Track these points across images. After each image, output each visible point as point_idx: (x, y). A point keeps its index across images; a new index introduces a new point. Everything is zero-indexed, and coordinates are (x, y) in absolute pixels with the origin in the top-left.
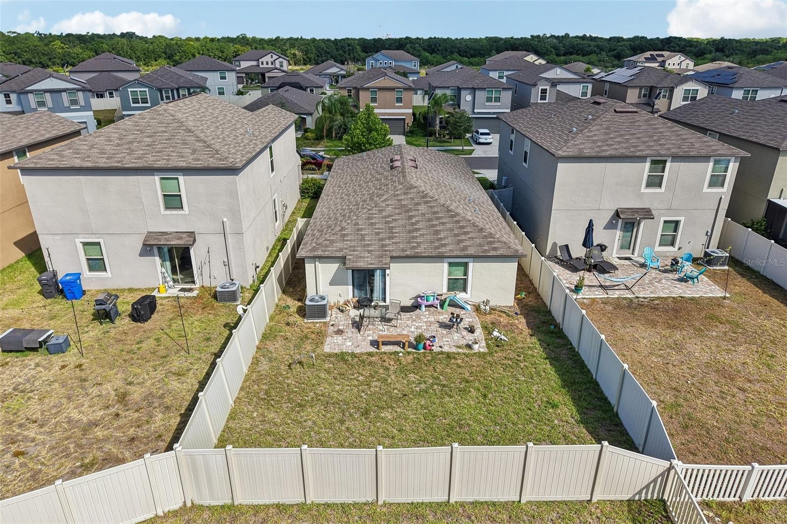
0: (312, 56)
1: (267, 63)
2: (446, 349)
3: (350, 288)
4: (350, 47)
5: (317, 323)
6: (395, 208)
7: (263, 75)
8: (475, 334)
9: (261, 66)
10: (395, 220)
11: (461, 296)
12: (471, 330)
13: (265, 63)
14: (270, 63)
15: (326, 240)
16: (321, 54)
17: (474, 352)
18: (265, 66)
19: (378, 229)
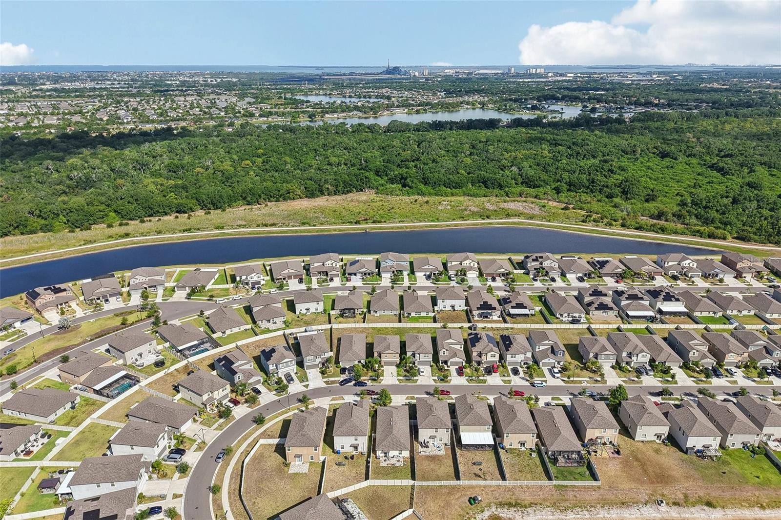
2: (397, 465)
4: (367, 180)
8: (402, 462)
17: (401, 465)
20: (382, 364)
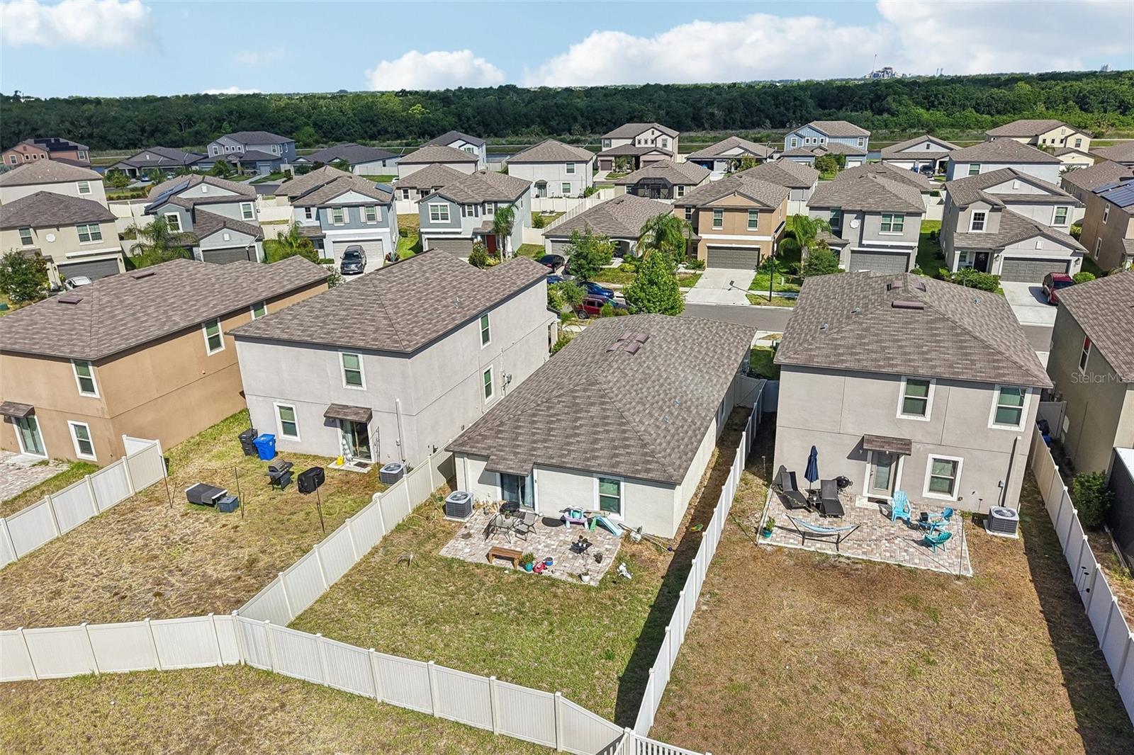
0: (737, 116)
1: (646, 142)
2: (557, 575)
3: (499, 489)
4: (798, 103)
5: (454, 522)
6: (566, 407)
7: (637, 158)
8: (600, 565)
9: (637, 146)
10: (559, 420)
11: (611, 518)
12: (598, 559)
13: (643, 142)
14: (649, 142)
15: (480, 435)
16: (751, 114)
17: (583, 583)
18: (643, 145)
19: (538, 429)
20: (702, 255)
